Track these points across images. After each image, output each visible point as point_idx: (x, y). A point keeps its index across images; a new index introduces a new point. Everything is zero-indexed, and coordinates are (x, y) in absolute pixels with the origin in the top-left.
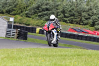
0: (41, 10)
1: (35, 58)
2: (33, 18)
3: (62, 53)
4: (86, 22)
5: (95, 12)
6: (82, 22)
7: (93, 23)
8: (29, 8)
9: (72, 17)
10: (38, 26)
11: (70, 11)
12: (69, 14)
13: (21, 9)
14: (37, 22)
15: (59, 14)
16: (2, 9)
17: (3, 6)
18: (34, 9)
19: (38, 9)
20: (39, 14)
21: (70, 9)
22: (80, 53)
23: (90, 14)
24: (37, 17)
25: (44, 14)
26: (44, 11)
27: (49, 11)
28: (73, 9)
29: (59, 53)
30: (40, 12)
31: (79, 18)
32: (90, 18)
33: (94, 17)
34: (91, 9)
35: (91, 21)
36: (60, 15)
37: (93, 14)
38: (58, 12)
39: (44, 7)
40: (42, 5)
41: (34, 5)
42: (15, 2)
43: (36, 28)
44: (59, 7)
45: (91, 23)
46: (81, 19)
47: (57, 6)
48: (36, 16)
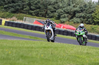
0: (7, 2)
3: (28, 46)
4: (52, 15)
5: (61, 5)
6: (48, 15)
7: (58, 16)
9: (38, 10)
11: (36, 4)
12: (35, 7)
14: (3, 14)
15: (25, 6)
20: (5, 6)
21: (36, 2)
22: (47, 46)
23: (56, 7)
26: (10, 3)
28: (39, 2)
29: (26, 45)
30: (6, 4)
31: (45, 11)
32: (55, 11)
33: (60, 10)
34: (57, 3)
35: (56, 14)
36: (25, 8)
37: (59, 7)
38: (24, 5)
43: (1, 20)
45: (57, 16)
46: (47, 12)
48: (2, 8)
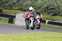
1: (45, 39)
2: (44, 14)
8: (41, 8)
10: (47, 19)
13: (36, 8)
16: (25, 8)
17: (25, 7)
18: (45, 8)
19: (47, 9)
24: (47, 14)
25: (51, 12)
27: (54, 9)
39: (51, 7)
40: (50, 6)
41: (45, 6)
42: (33, 4)
44: (61, 7)
47: (59, 7)
